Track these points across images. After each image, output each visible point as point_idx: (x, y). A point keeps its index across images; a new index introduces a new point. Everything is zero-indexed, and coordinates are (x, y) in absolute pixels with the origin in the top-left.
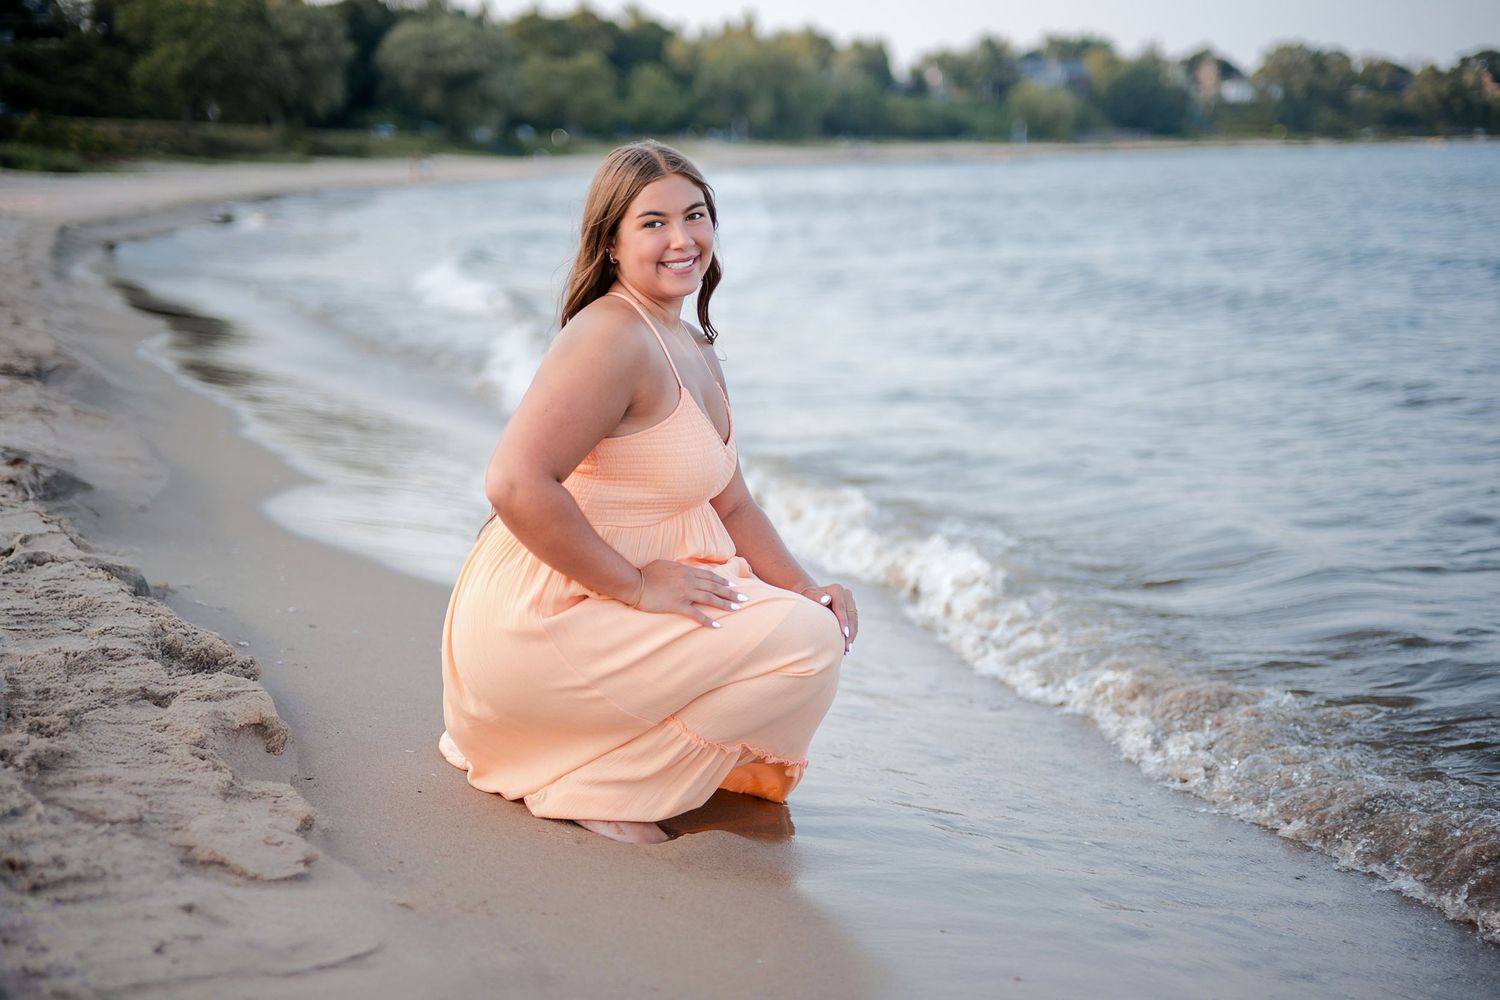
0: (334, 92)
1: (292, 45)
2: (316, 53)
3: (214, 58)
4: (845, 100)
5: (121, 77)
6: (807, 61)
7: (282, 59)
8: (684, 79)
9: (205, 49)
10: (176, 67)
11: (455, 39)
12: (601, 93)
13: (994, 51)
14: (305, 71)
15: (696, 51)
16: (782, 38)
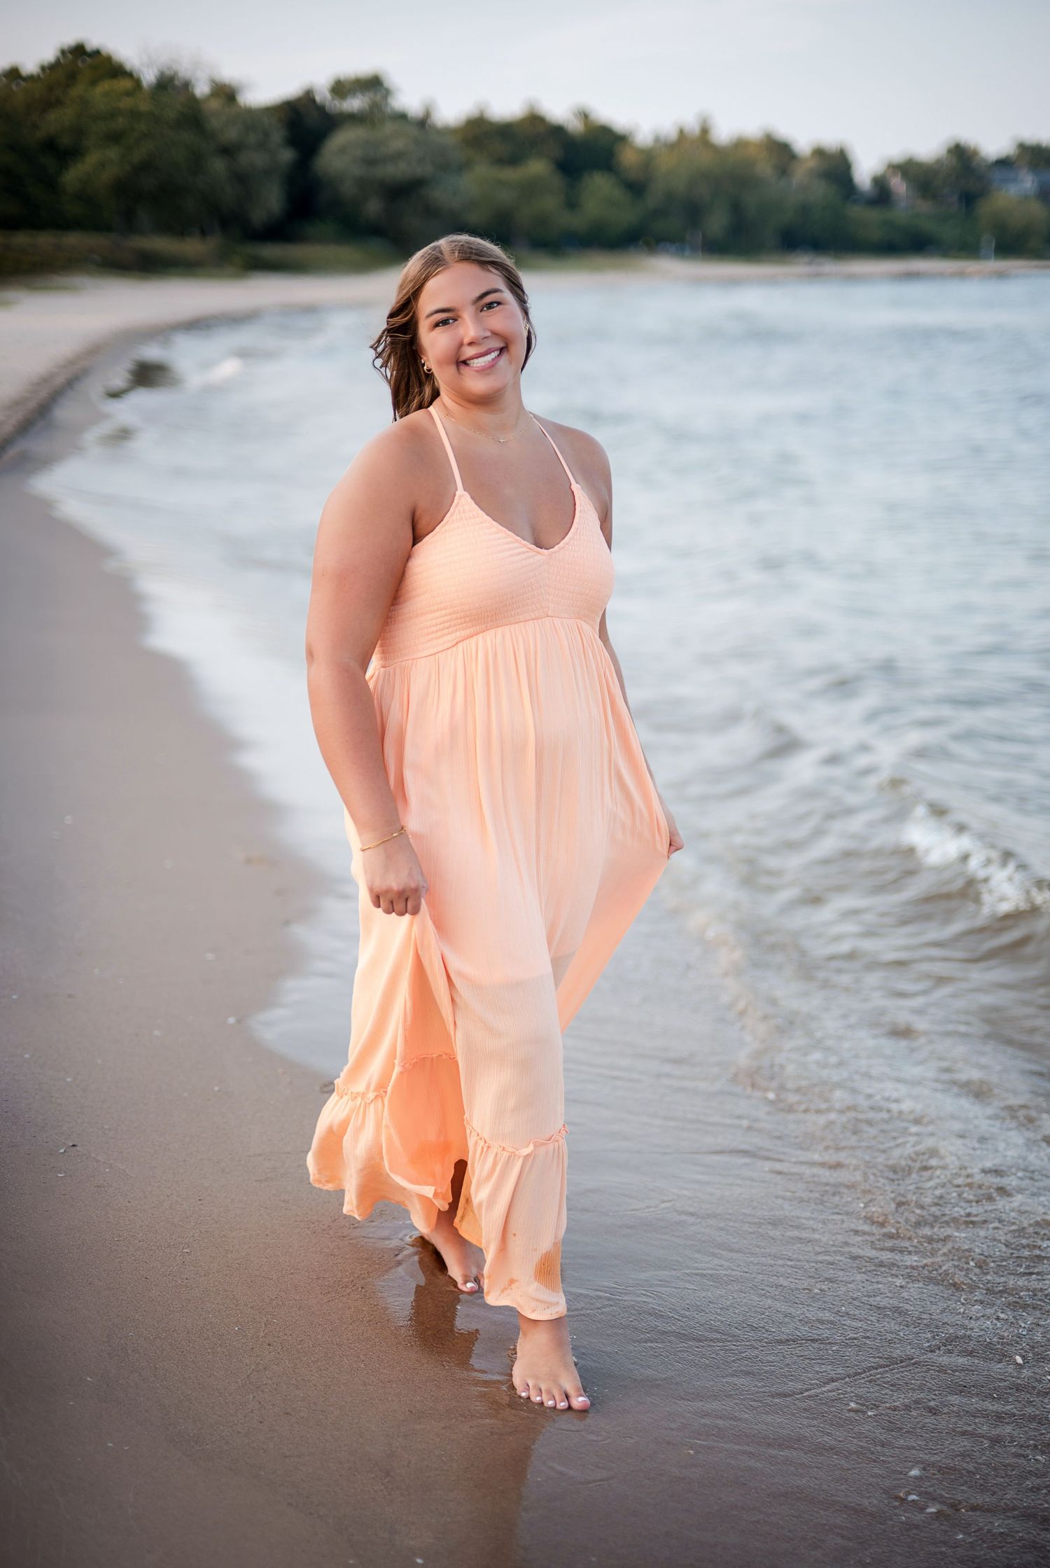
0: (272, 201)
1: (228, 151)
2: (253, 159)
3: (146, 167)
4: (804, 209)
5: (51, 184)
6: (765, 168)
7: (218, 166)
8: (636, 187)
9: (138, 156)
10: (108, 176)
11: (397, 145)
12: (550, 203)
13: (961, 155)
14: (241, 178)
15: (648, 156)
16: (740, 144)
